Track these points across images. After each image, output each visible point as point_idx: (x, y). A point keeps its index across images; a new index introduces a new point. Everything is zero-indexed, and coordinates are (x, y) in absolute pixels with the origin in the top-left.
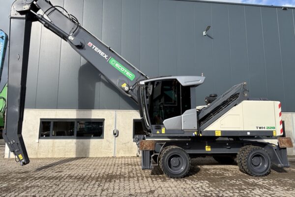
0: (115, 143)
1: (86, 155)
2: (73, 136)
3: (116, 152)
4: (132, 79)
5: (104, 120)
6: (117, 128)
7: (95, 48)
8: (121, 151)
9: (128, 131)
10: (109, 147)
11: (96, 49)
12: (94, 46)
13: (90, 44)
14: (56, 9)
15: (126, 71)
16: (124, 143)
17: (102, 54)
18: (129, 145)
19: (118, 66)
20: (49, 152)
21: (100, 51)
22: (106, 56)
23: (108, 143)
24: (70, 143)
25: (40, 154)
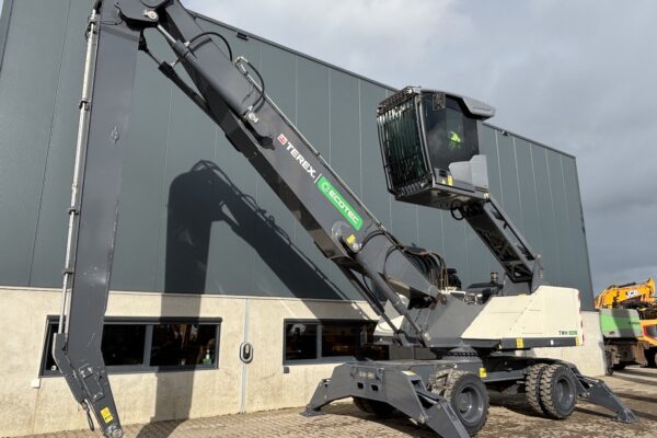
0: (244, 380)
1: (174, 414)
2: (139, 366)
3: (246, 401)
4: (358, 228)
5: (219, 320)
6: (249, 341)
7: (291, 149)
8: (259, 398)
9: (272, 346)
10: (231, 389)
11: (294, 152)
12: (291, 146)
13: (283, 139)
14: (210, 40)
15: (347, 209)
16: (266, 378)
17: (305, 164)
18: (274, 381)
19: (333, 195)
20: (70, 413)
21: (300, 158)
22: (312, 171)
23: (228, 380)
24: (135, 383)
25: (42, 422)
